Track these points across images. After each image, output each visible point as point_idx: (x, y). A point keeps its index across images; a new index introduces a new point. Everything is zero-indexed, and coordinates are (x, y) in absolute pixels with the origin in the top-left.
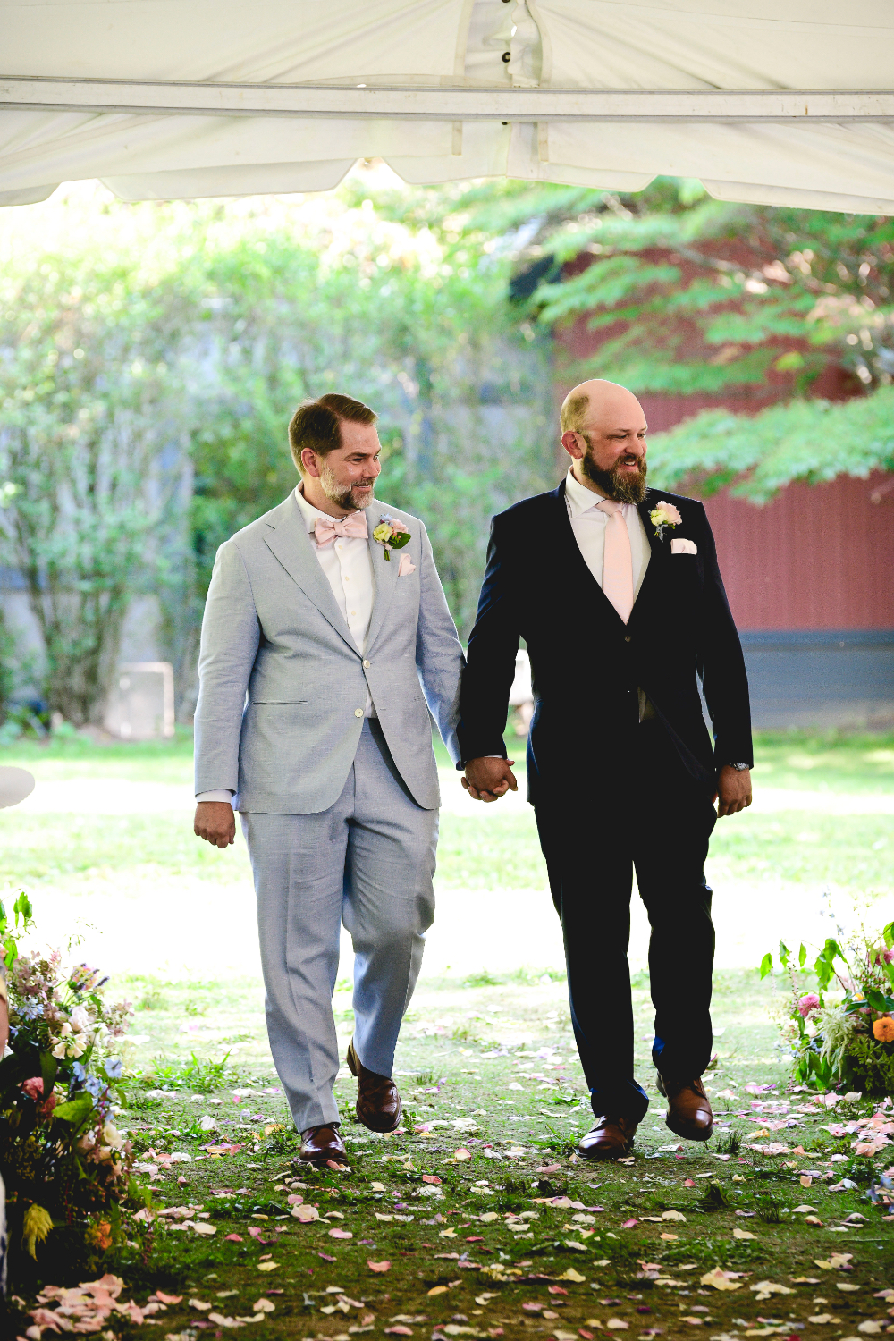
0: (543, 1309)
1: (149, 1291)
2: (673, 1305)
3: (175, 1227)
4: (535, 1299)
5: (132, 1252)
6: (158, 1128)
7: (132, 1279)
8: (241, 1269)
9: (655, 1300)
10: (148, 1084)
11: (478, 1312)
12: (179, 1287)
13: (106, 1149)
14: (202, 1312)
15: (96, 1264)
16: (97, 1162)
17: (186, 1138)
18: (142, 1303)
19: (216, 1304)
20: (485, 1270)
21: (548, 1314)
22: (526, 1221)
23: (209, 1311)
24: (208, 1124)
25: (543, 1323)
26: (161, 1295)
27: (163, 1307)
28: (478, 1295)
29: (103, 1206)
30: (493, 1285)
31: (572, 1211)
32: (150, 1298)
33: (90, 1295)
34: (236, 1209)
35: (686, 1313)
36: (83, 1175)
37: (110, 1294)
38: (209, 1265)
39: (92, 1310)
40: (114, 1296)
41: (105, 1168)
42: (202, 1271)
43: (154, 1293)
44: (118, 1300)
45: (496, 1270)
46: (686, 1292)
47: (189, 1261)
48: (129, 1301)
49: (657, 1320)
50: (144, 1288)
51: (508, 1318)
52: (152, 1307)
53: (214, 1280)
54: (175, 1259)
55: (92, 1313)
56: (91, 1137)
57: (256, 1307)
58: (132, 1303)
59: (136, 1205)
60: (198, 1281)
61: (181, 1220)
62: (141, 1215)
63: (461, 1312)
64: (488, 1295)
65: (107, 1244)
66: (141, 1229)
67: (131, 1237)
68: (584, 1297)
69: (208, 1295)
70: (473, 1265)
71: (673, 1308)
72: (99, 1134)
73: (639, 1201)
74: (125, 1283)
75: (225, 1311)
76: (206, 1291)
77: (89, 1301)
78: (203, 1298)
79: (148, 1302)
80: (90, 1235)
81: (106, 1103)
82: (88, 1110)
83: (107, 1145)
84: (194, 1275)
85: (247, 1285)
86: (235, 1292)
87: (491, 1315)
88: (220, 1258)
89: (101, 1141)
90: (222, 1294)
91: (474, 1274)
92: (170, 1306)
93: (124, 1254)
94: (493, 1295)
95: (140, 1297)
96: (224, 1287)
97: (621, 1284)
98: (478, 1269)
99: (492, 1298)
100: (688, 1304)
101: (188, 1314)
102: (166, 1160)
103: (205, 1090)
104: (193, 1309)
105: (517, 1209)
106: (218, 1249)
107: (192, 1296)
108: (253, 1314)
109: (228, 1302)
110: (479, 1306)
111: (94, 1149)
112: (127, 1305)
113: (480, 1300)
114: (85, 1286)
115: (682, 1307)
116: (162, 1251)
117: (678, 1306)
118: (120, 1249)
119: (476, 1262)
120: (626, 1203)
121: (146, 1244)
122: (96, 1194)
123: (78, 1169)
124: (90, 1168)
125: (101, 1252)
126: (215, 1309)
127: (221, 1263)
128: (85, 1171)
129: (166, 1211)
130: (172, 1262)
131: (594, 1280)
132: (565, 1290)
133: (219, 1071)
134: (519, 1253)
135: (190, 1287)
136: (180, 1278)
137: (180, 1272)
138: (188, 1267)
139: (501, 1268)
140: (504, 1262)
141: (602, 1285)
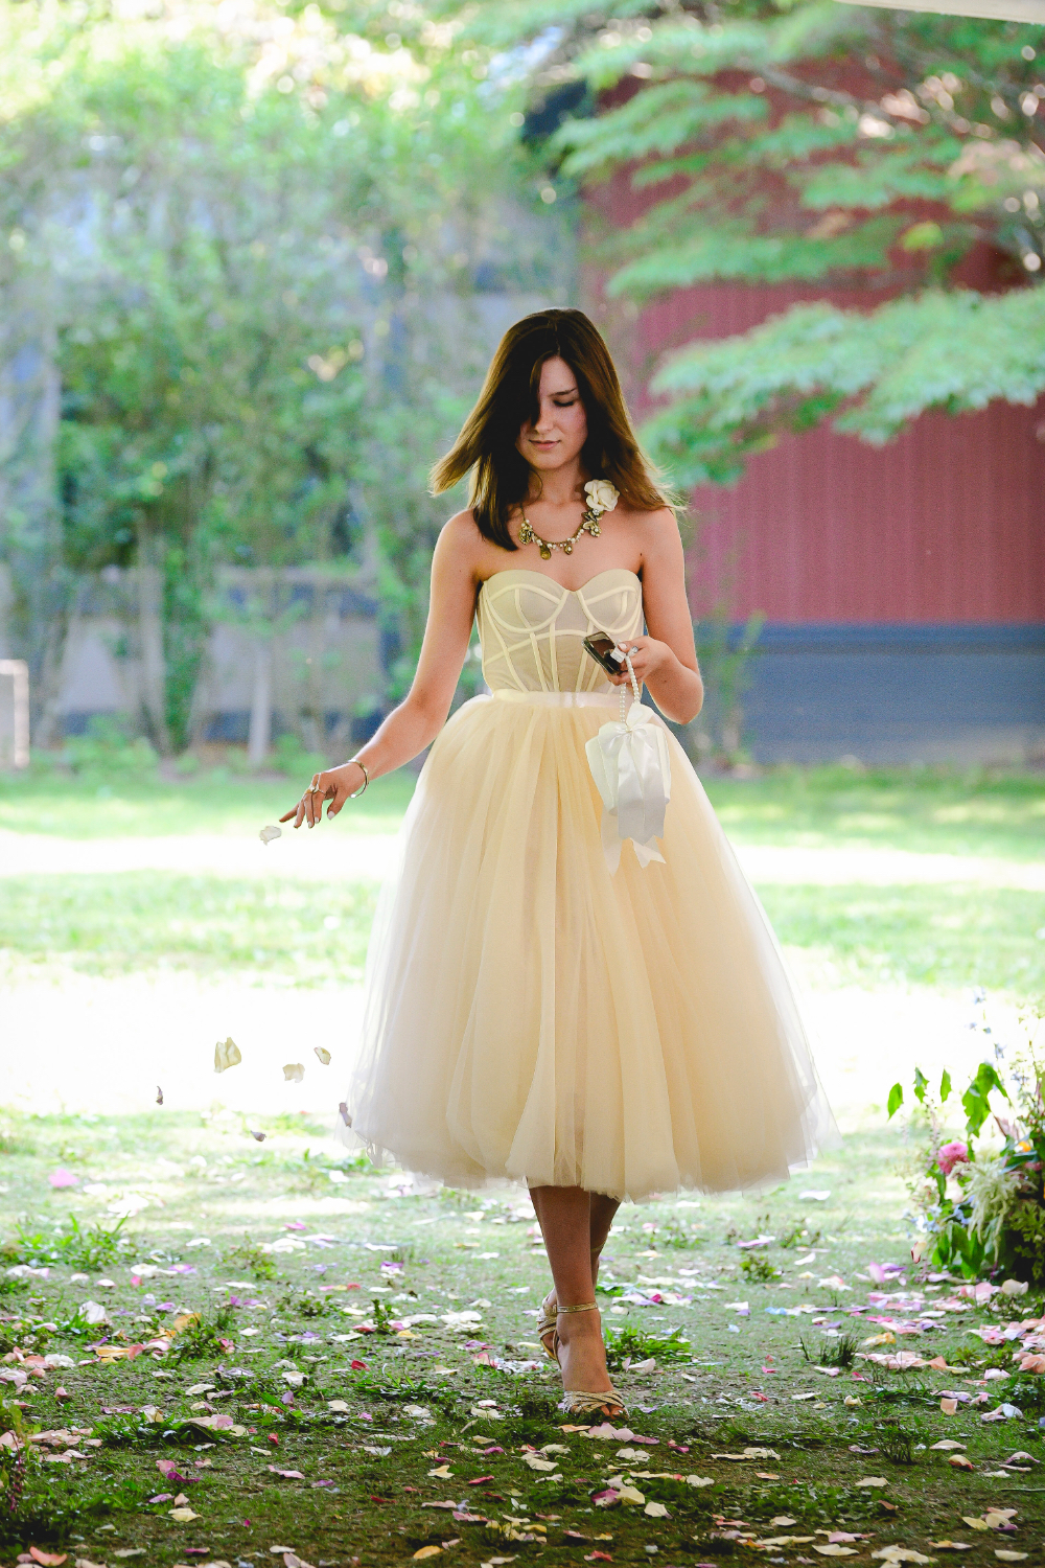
1: (19, 1548)
3: (53, 1459)
6: (24, 1320)
8: (148, 1518)
10: (9, 1258)
12: (61, 1542)
17: (66, 1334)
18: (9, 1563)
20: (494, 1524)
22: (551, 1457)
24: (95, 1314)
26: (35, 1553)
28: (483, 1561)
30: (508, 1546)
31: (616, 1444)
32: (21, 1558)
34: (140, 1435)
38: (102, 1511)
42: (93, 1520)
43: (26, 1550)
45: (514, 1528)
46: (780, 1560)
47: (74, 1505)
50: (13, 1542)
53: (110, 1533)
54: (55, 1502)
60: (88, 1533)
61: (62, 1449)
62: (7, 1441)
64: (498, 1560)
66: (7, 1461)
68: (634, 1564)
69: (103, 1554)
70: (476, 1518)
73: (711, 1431)
76: (99, 1548)
78: (95, 1558)
79: (18, 1563)
84: (83, 1526)
85: (155, 1541)
86: (140, 1550)
88: (118, 1503)
90: (123, 1553)
91: (477, 1529)
94: (509, 1560)
95: (7, 1555)
96: (124, 1542)
97: (687, 1547)
98: (483, 1523)
99: (506, 1564)
102: (39, 1365)
103: (90, 1267)
105: (538, 1441)
106: (115, 1491)
107: (79, 1555)
109: (132, 1564)
116: (36, 1491)
119: (481, 1513)
120: (693, 1433)
121: (14, 1480)
127: (118, 1510)
129: (39, 1436)
130: (51, 1507)
131: (650, 1542)
132: (608, 1556)
133: (109, 1240)
134: (541, 1503)
135: (76, 1541)
136: (62, 1530)
137: (62, 1522)
138: (73, 1515)
139: (516, 1521)
140: (520, 1514)
141: (660, 1547)
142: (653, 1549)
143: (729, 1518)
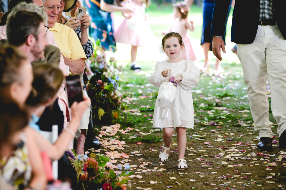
0: (215, 131)
1: (126, 127)
2: (245, 130)
3: (132, 114)
4: (214, 129)
5: (122, 119)
6: (129, 93)
7: (122, 125)
8: (147, 123)
9: (241, 129)
10: (127, 83)
11: (200, 132)
12: (133, 126)
13: (116, 97)
14: (138, 132)
15: (114, 121)
16: (114, 99)
17: (135, 95)
18: (124, 130)
19: (141, 130)
20: (202, 123)
21: (216, 132)
22: (212, 112)
23: (139, 132)
24: (140, 92)
25: (215, 134)
26: (129, 128)
27: (129, 131)
28: (200, 128)
29: (116, 109)
30: (204, 126)
31: (223, 110)
32: (126, 129)
33: (113, 128)
34: (146, 110)
35: (248, 132)
36: (111, 102)
37: (117, 128)
38: (139, 122)
39: (113, 131)
40: (119, 128)
41: (116, 100)
42: (138, 123)
43: (127, 128)
44: (119, 129)
46: (249, 127)
47: (135, 121)
48: (121, 129)
49: (242, 133)
50: (125, 126)
51: (207, 133)
52: (127, 131)
53: (141, 125)
54: (132, 120)
55: (113, 132)
56: (112, 94)
58: (122, 130)
59: (123, 109)
60: (137, 125)
61: (134, 112)
62: (125, 111)
63: (197, 132)
64: (203, 128)
65: (117, 117)
66: (125, 115)
67: (122, 116)
68: (225, 129)
69: (139, 128)
71: (245, 131)
72: (114, 93)
73: (239, 108)
74: (121, 125)
75: (143, 131)
76: (139, 127)
77: (113, 129)
78: (138, 129)
79: (126, 130)
80: (113, 115)
81: (116, 86)
82: (112, 87)
83: (116, 95)
84: (136, 124)
85: (148, 126)
86: (145, 128)
87: (203, 132)
88: (142, 120)
89: (115, 94)
90: (143, 128)
91: (200, 124)
92: (131, 130)
93: (121, 119)
94: (204, 128)
95: (124, 128)
96: (143, 126)
97: (234, 126)
99: (204, 129)
100: (249, 130)
101: (135, 132)
102: (131, 100)
103: (140, 84)
104: (136, 131)
105: (210, 110)
106: (142, 119)
107: (136, 128)
108: (149, 132)
109: (144, 130)
110: (201, 130)
111: (113, 96)
112: (121, 130)
113: (201, 129)
114: (112, 126)
115: (248, 131)
116: (129, 119)
117: (247, 130)
118: (120, 118)
119: (200, 121)
120: (236, 108)
121: (126, 117)
122: (114, 106)
123: (110, 100)
124: (113, 100)
125: (116, 119)
126: (141, 131)
127: (142, 121)
128: (112, 101)
129: (131, 110)
130: (131, 121)
131: (228, 125)
132: (221, 127)
133: (143, 80)
134: (210, 119)
135: (135, 126)
136: (133, 125)
137: (133, 123)
138: (135, 122)
139: (206, 122)
140: (207, 121)
141: (229, 126)
142: (228, 126)
143: (241, 121)
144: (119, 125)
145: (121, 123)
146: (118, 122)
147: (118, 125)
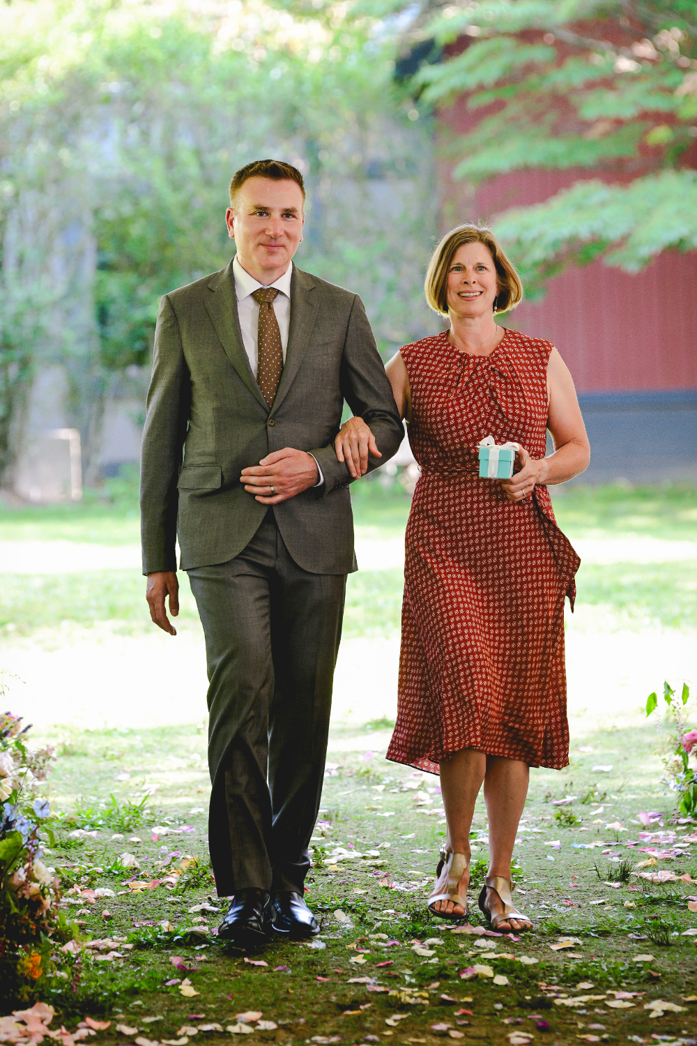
0: (449, 1029)
1: (78, 1018)
2: (571, 1024)
3: (101, 958)
4: (442, 1020)
5: (61, 983)
6: (81, 866)
7: (62, 1007)
8: (165, 995)
9: (554, 1020)
10: (71, 825)
11: (389, 1033)
12: (106, 1013)
13: (35, 886)
14: (129, 1037)
15: (28, 993)
16: (27, 897)
17: (109, 875)
18: (72, 1029)
19: (142, 1029)
20: (393, 993)
21: (454, 1034)
22: (431, 947)
23: (135, 1036)
24: (128, 860)
25: (450, 1042)
26: (90, 1021)
27: (93, 1033)
28: (388, 1017)
29: (32, 939)
30: (403, 1007)
31: (474, 937)
32: (80, 1025)
33: (23, 1023)
34: (158, 940)
35: (584, 1031)
36: (15, 910)
37: (42, 1021)
38: (134, 992)
39: (25, 1036)
40: (46, 1023)
41: (35, 903)
42: (128, 998)
43: (83, 1020)
44: (50, 1027)
45: (407, 995)
46: (584, 1012)
47: (115, 989)
48: (60, 1028)
49: (558, 1038)
50: (74, 1015)
51: (417, 1037)
52: (82, 1033)
53: (139, 1006)
54: (102, 987)
55: (26, 1040)
56: (21, 875)
57: (180, 1033)
58: (64, 1030)
59: (63, 937)
60: (124, 1007)
61: (107, 951)
62: (69, 947)
63: (373, 1033)
64: (398, 1017)
65: (38, 975)
66: (69, 961)
67: (60, 968)
68: (487, 1017)
69: (135, 1021)
70: (382, 989)
71: (572, 1027)
72: (29, 871)
74: (56, 1011)
75: (151, 1035)
76: (132, 1017)
77: (22, 1027)
78: (130, 1024)
79: (78, 1028)
80: (22, 966)
81: (36, 842)
82: (19, 847)
83: (37, 881)
84: (121, 1002)
85: (170, 1011)
86: (159, 1017)
87: (399, 1036)
88: (144, 986)
89: (31, 877)
90: (148, 1020)
91: (383, 996)
92: (98, 1032)
93: (54, 983)
94: (404, 1016)
95: (70, 1024)
96: (149, 1012)
97: (522, 1005)
98: (386, 993)
99: (402, 1019)
100: (586, 1023)
101: (116, 1039)
102: (90, 895)
103: (125, 829)
104: (121, 1034)
105: (422, 936)
106: (142, 978)
107: (118, 1021)
108: (177, 1038)
109: (154, 1027)
110: (389, 1027)
111: (24, 885)
112: (58, 1032)
113: (390, 1022)
114: (19, 1014)
115: (581, 1025)
116: (90, 980)
117: (576, 1024)
118: (50, 979)
119: (385, 986)
121: (75, 973)
122: (27, 928)
123: (9, 904)
124: (21, 902)
125: (33, 983)
126: (141, 1033)
127: (145, 991)
128: (16, 906)
129: (92, 943)
130: (100, 990)
131: (497, 1002)
132: (470, 1012)
133: (137, 811)
134: (424, 978)
135: (117, 1013)
136: (107, 1005)
137: (107, 1000)
138: (114, 995)
139: (409, 991)
140: (411, 985)
141: (504, 1005)
142: (499, 1006)
143: (550, 984)
144: (48, 1011)
145: (56, 1002)
146: (43, 998)
147: (46, 1011)
